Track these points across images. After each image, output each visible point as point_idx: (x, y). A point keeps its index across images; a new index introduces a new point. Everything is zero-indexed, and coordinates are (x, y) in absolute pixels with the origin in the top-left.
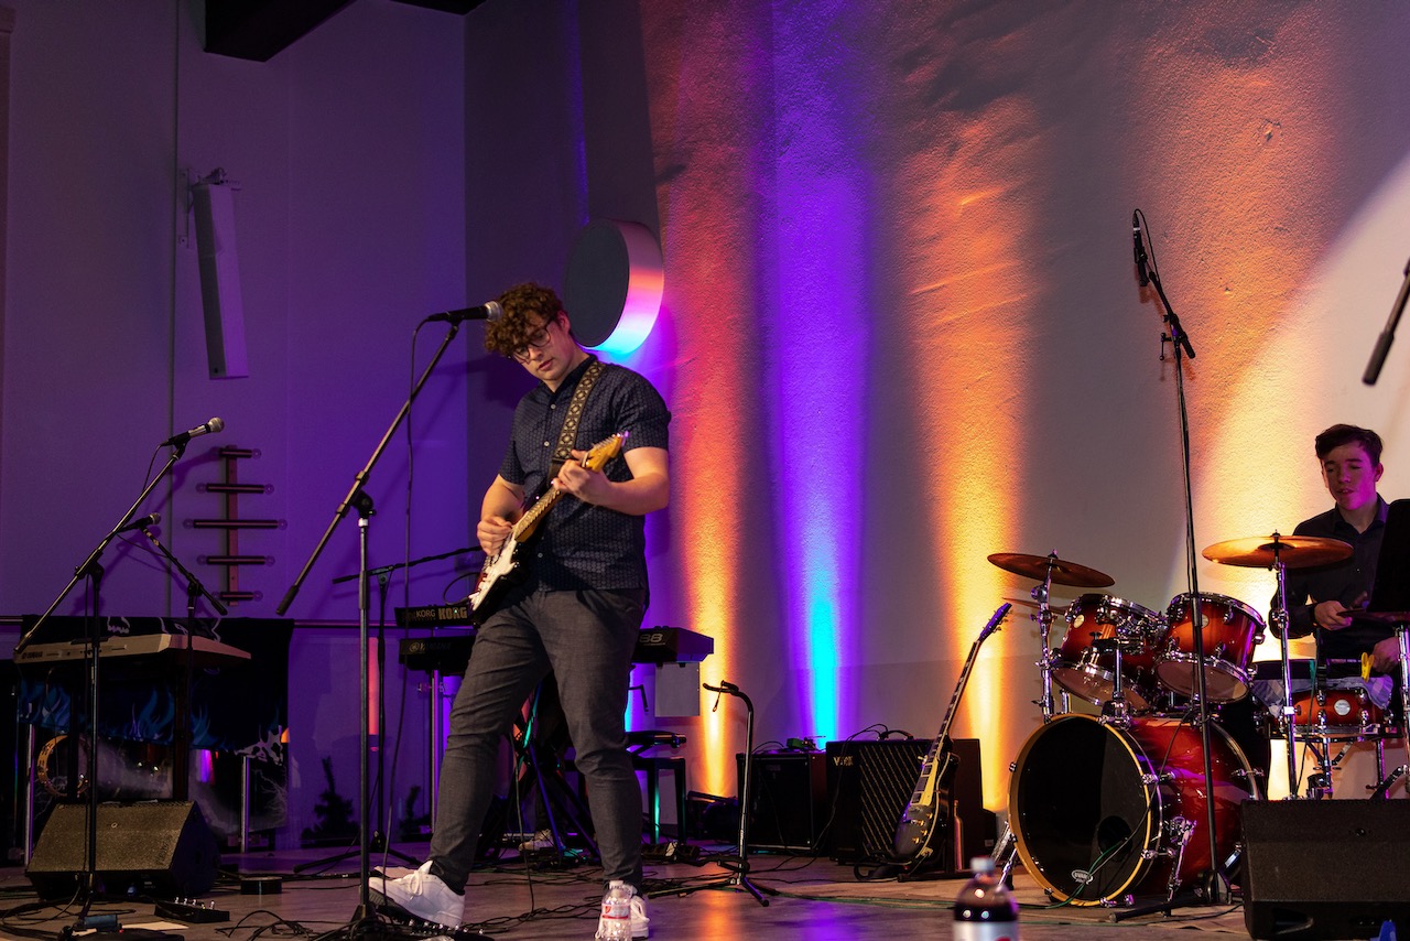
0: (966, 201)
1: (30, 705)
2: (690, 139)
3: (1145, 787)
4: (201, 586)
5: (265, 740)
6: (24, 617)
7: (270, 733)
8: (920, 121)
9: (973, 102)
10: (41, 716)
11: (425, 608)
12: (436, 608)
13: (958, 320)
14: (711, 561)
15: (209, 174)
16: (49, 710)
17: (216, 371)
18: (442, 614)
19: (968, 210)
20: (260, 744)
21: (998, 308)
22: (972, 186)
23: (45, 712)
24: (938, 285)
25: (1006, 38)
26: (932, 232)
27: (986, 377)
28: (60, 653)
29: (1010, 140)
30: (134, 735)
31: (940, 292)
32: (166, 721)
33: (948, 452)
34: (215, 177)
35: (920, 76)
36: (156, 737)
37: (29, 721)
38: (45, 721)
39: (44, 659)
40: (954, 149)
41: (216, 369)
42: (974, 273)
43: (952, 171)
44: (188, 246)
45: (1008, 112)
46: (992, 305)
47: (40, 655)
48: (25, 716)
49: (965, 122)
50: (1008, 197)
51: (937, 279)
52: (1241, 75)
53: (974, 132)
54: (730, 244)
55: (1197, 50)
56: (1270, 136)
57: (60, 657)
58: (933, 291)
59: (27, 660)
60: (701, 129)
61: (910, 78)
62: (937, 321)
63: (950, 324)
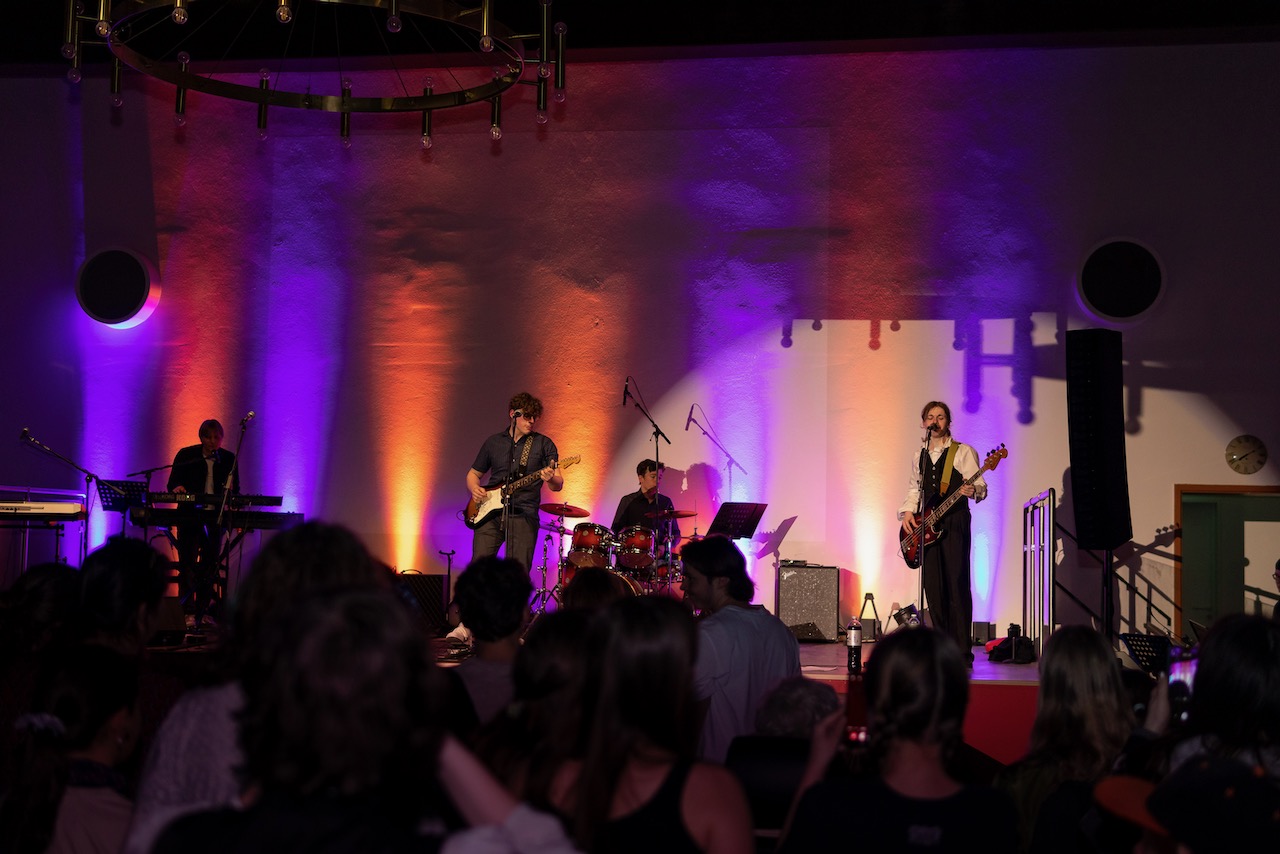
0: (416, 307)
8: (388, 257)
19: (416, 312)
22: (422, 301)
24: (392, 344)
25: (449, 233)
26: (391, 316)
29: (447, 285)
31: (394, 348)
35: (389, 234)
40: (410, 278)
42: (419, 344)
45: (448, 270)
46: (429, 362)
49: (419, 267)
50: (444, 313)
51: (393, 341)
52: (586, 293)
53: (425, 274)
55: (563, 275)
56: (597, 324)
61: (381, 233)
62: (390, 363)
63: (399, 366)
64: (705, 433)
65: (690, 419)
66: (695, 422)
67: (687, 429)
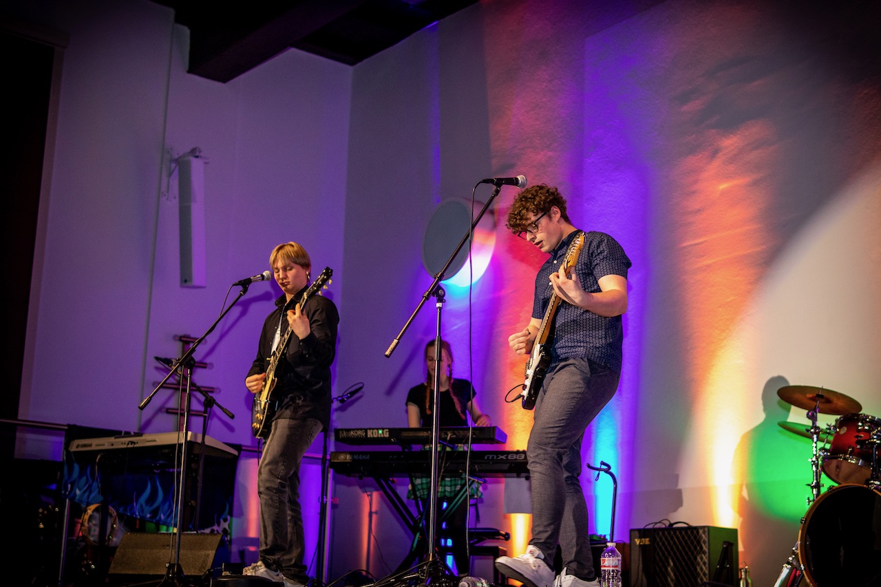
0: (723, 186)
1: (69, 486)
2: (519, 147)
4: (214, 400)
5: (219, 525)
6: (68, 425)
7: (222, 520)
9: (731, 123)
10: (75, 493)
11: (358, 429)
12: (366, 430)
13: (714, 263)
14: (523, 424)
15: (189, 150)
16: (80, 490)
17: (186, 281)
18: (370, 434)
19: (724, 193)
20: (215, 528)
21: (744, 255)
22: (728, 177)
23: (78, 492)
24: (701, 241)
25: (754, 84)
26: (697, 206)
27: (734, 300)
28: (106, 444)
29: (756, 148)
30: (134, 513)
31: (703, 245)
32: (155, 505)
34: (194, 153)
36: (148, 516)
37: (67, 496)
38: (77, 498)
39: (94, 448)
40: (715, 153)
41: (185, 280)
42: (728, 232)
44: (167, 199)
45: (755, 130)
46: (740, 253)
47: (90, 445)
48: (65, 492)
49: (724, 136)
50: (756, 183)
51: (701, 236)
53: (730, 143)
57: (106, 447)
58: (696, 244)
59: (80, 449)
60: (528, 141)
61: (685, 108)
62: (700, 264)
63: (709, 266)
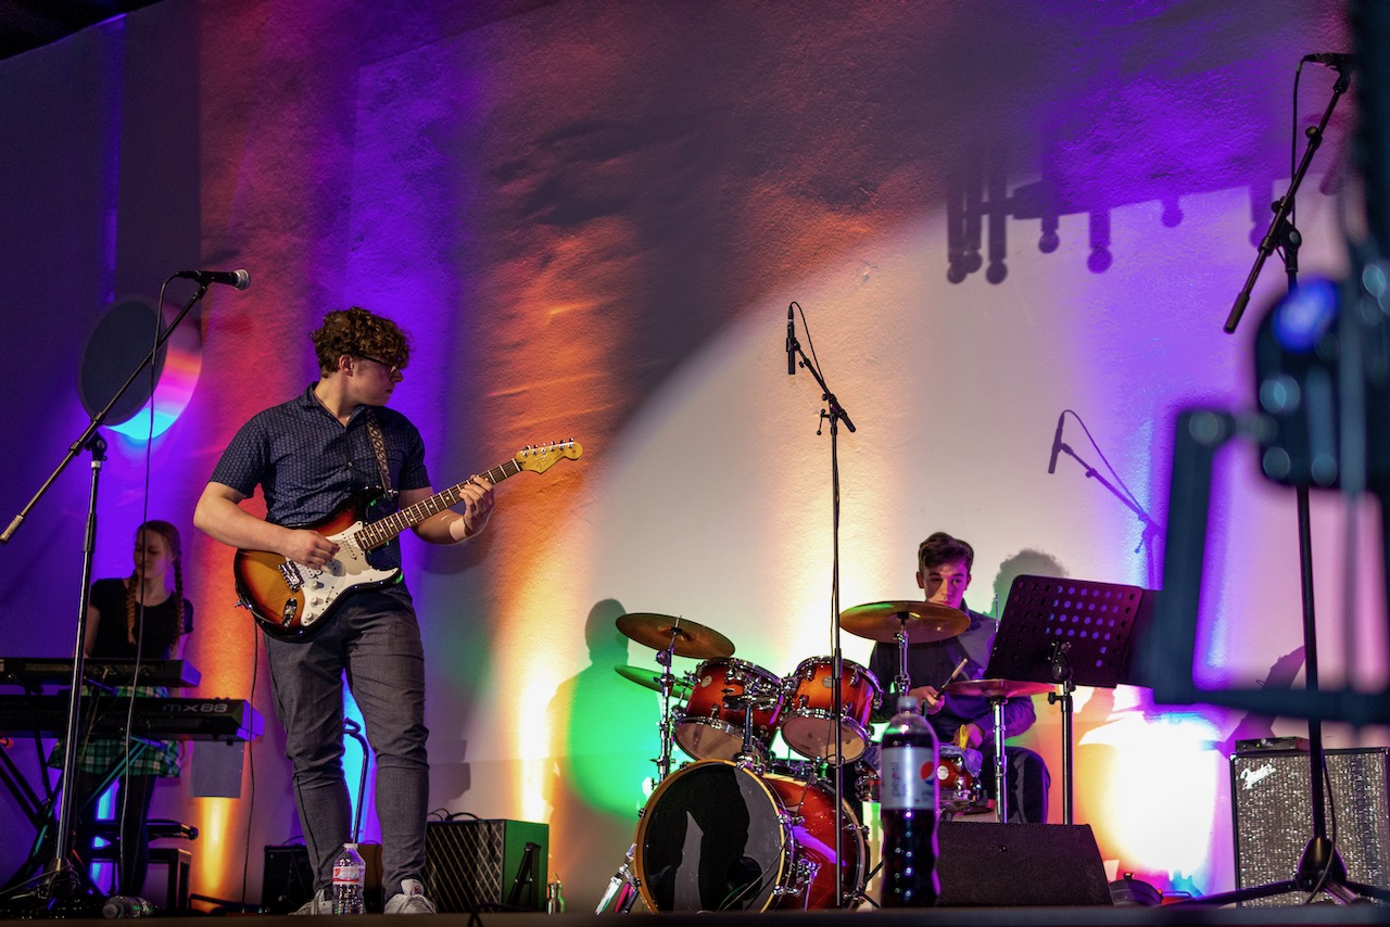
0: (556, 311)
2: (247, 225)
3: (781, 826)
8: (514, 230)
9: (571, 218)
13: (536, 425)
19: (556, 321)
21: (581, 416)
22: (564, 298)
24: (518, 390)
25: (611, 162)
26: (516, 338)
27: (562, 482)
29: (606, 258)
31: (520, 397)
33: (515, 553)
35: (517, 188)
40: (546, 260)
42: (559, 380)
43: (545, 280)
45: (608, 231)
46: (576, 412)
49: (561, 236)
50: (602, 311)
51: (519, 384)
52: (843, 219)
53: (570, 247)
54: (285, 334)
55: (803, 193)
56: (867, 277)
58: (511, 395)
60: (262, 217)
61: (506, 189)
62: (515, 426)
63: (528, 429)
64: (1091, 473)
65: (1059, 446)
66: (1068, 450)
67: (1052, 470)
